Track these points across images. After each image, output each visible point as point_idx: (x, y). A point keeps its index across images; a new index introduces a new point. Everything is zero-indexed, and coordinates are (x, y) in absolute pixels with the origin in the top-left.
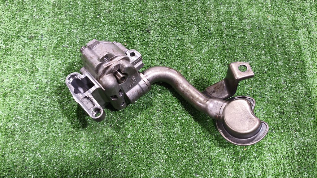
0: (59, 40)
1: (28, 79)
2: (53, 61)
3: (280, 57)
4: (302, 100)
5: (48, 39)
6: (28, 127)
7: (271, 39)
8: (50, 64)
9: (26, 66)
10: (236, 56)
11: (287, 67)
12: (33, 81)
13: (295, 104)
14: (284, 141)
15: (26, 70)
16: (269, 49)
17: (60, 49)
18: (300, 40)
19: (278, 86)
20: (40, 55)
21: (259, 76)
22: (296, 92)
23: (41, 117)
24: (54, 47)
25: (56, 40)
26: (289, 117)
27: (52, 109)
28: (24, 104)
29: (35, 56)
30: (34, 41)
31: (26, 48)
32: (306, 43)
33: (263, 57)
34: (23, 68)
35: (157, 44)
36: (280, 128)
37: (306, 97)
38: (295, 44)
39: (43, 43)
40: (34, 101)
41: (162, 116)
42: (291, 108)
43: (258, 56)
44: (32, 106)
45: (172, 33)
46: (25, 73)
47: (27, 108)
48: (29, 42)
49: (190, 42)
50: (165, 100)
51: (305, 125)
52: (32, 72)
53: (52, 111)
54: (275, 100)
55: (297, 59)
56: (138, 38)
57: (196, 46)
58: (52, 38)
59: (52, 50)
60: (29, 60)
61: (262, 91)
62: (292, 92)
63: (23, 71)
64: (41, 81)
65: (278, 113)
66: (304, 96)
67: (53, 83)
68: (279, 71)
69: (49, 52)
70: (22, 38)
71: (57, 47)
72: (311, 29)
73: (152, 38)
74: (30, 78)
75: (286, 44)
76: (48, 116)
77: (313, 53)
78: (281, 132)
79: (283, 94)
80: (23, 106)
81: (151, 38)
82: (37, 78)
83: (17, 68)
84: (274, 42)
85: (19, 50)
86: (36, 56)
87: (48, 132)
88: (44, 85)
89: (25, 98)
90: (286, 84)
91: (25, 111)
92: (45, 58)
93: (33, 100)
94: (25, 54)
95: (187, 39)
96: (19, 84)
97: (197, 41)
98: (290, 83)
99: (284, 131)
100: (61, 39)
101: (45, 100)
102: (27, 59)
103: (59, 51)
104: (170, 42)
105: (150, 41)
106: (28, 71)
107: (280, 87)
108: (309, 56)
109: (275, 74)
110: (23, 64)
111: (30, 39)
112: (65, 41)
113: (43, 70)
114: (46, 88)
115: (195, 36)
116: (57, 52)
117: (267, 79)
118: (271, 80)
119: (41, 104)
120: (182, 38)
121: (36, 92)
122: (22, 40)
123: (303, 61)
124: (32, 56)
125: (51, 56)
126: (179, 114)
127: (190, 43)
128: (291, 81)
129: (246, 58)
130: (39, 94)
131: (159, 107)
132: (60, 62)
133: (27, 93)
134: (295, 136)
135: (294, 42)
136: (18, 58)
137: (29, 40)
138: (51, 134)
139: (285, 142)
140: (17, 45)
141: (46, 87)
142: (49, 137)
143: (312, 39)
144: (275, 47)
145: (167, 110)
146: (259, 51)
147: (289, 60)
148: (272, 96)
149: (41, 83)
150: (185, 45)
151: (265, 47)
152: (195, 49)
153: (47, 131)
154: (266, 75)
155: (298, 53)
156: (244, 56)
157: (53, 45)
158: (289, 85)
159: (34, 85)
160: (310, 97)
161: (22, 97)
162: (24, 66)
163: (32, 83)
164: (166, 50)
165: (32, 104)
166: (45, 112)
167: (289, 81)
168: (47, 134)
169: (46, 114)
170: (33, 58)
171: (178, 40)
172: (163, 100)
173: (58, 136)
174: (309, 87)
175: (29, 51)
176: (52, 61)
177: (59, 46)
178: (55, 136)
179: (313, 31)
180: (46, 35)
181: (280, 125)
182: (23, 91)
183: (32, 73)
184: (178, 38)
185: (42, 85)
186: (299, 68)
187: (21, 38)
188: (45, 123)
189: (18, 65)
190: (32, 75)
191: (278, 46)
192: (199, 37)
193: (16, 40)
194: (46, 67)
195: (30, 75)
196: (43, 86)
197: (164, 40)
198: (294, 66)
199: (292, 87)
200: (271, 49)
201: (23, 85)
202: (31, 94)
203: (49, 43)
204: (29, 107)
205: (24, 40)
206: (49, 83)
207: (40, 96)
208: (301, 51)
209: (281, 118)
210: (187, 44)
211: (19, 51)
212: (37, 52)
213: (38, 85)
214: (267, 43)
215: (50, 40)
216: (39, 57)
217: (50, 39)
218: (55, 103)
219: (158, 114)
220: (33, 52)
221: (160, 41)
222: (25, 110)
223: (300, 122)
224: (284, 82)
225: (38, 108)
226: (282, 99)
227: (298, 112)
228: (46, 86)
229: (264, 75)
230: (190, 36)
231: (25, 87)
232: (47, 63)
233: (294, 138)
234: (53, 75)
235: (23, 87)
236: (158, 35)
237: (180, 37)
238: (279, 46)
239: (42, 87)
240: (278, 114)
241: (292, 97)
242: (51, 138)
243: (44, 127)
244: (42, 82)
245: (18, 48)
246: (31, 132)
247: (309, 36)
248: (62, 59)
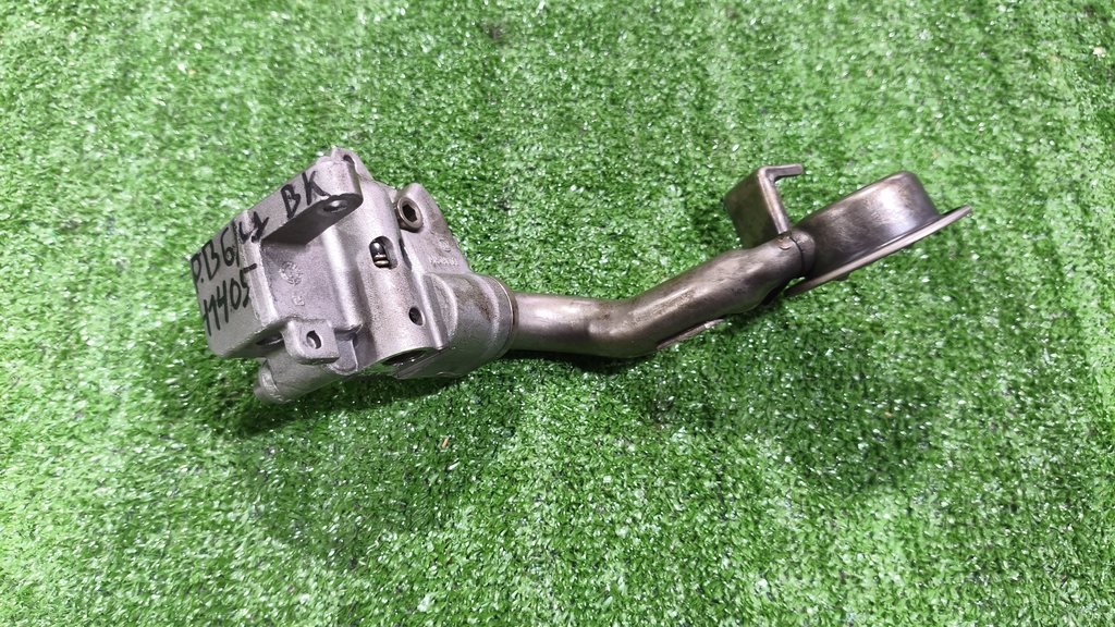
0: (173, 238)
1: (48, 382)
2: (146, 313)
3: (985, 295)
4: (1079, 457)
5: (130, 234)
6: (32, 568)
7: (950, 234)
8: (133, 324)
9: (44, 331)
10: (825, 293)
11: (1017, 332)
12: (64, 389)
13: (1055, 473)
14: (1025, 615)
15: (43, 348)
16: (943, 271)
17: (173, 271)
18: (1056, 235)
19: (986, 404)
20: (97, 293)
21: (913, 369)
22: (1057, 426)
23: (86, 529)
24: (152, 264)
25: (162, 237)
26: (1038, 523)
27: (132, 495)
28: (24, 478)
29: (79, 296)
30: (82, 241)
31: (47, 264)
32: (1075, 248)
33: (924, 297)
34: (31, 340)
35: (534, 249)
36: (1006, 565)
37: (1094, 443)
38: (1037, 251)
39: (111, 246)
40: (62, 466)
41: (552, 523)
42: (1042, 488)
43: (905, 293)
44: (53, 483)
45: (590, 211)
46: (36, 359)
47: (33, 494)
48: (62, 242)
49: (655, 242)
50: (567, 460)
51: (1101, 551)
52: (65, 355)
53: (129, 502)
54: (980, 456)
55: (1050, 303)
56: (466, 230)
57: (679, 259)
58: (145, 229)
59: (146, 274)
60: (55, 308)
61: (928, 423)
62: (1041, 428)
63: (32, 352)
64: (94, 388)
65: (993, 506)
66: (1087, 441)
67: (142, 394)
68: (987, 349)
69: (131, 280)
70: (37, 227)
71: (162, 264)
72: (1090, 198)
73: (517, 230)
74: (54, 376)
75: (1005, 250)
76: (114, 523)
77: (1104, 282)
78: (1013, 581)
79: (1008, 434)
80: (17, 486)
81: (513, 228)
82: (81, 376)
83: (7, 338)
84: (961, 243)
85: (22, 272)
86: (84, 294)
87: (109, 588)
88: (107, 404)
89: (30, 454)
90: (1018, 397)
91: (27, 505)
92: (115, 302)
93: (59, 460)
94: (44, 288)
95: (643, 233)
96: (10, 398)
97: (680, 241)
98: (1030, 394)
99: (1022, 575)
100: (179, 235)
101: (104, 462)
102: (49, 306)
103: (168, 276)
104: (582, 244)
105: (511, 240)
106: (49, 352)
107: (994, 409)
108: (1091, 292)
109: (972, 361)
110: (32, 324)
111: (64, 231)
112: (194, 239)
113: (106, 348)
114: (113, 415)
115: (675, 223)
116: (161, 279)
117: (944, 378)
118: (962, 384)
119: (92, 476)
120: (625, 230)
121: (72, 430)
122: (34, 237)
123: (1072, 312)
124: (67, 294)
125: (141, 295)
126: (618, 513)
127: (656, 247)
128: (1032, 384)
129: (862, 302)
130: (85, 439)
131: (541, 488)
132: (171, 316)
133: (38, 434)
134: (1065, 596)
135: (1035, 244)
136: (13, 301)
137: (61, 238)
138: (119, 594)
139: (1028, 620)
140: (15, 253)
141: (111, 410)
142: (112, 609)
143: (1098, 232)
144: (966, 262)
145: (573, 499)
146: (910, 276)
147: (1021, 310)
148: (969, 441)
149: (95, 395)
150: (635, 255)
151: (929, 260)
152: (673, 270)
153: (105, 584)
154: (940, 363)
155: (1053, 283)
156: (856, 294)
157: (149, 255)
158: (1029, 400)
159: (67, 404)
160: (1109, 443)
161: (19, 449)
162: (37, 333)
163: (59, 396)
164: (570, 272)
165: (53, 475)
166: (102, 507)
167: (1025, 384)
168: (107, 594)
169: (105, 517)
170: (71, 302)
171: (613, 236)
172: (556, 458)
173: (147, 604)
174: (1100, 406)
175: (58, 276)
176: (140, 314)
177: (171, 260)
178: (136, 605)
179: (1096, 204)
180: (126, 220)
181: (1006, 555)
182: (24, 425)
183: (65, 359)
184: (610, 231)
185: (98, 402)
186: (1060, 338)
187: (33, 227)
188: (100, 550)
189: (11, 329)
190: (63, 364)
191: (975, 257)
192: (689, 228)
193: (11, 235)
194: (118, 337)
195: (55, 366)
196: (102, 407)
197: (561, 238)
198: (1040, 328)
199: (1038, 407)
200: (951, 269)
201: (25, 402)
202: (52, 438)
203: (136, 248)
204: (41, 490)
205: (42, 235)
206: (125, 397)
207: (86, 444)
208: (1061, 274)
209: (1008, 527)
210: (644, 251)
211: (19, 276)
212: (86, 282)
213: (82, 404)
214: (935, 248)
215: (139, 237)
216: (95, 298)
217: (137, 234)
218: (141, 473)
219: (537, 515)
220: (73, 279)
221: (545, 242)
222: (27, 501)
223: (1079, 543)
224: (1009, 389)
225: (74, 492)
226: (1007, 454)
227: (1068, 501)
228: (112, 406)
229: (932, 365)
230: (656, 223)
231: (32, 410)
232: (121, 320)
233: (1063, 603)
234: (141, 367)
235: (24, 411)
236: (538, 220)
237: (619, 225)
238: (979, 259)
239: (96, 413)
240: (994, 510)
241: (1042, 445)
242: (120, 612)
243: (94, 565)
244: (97, 392)
245: (17, 266)
246: (42, 588)
247: (1084, 222)
248: (179, 305)
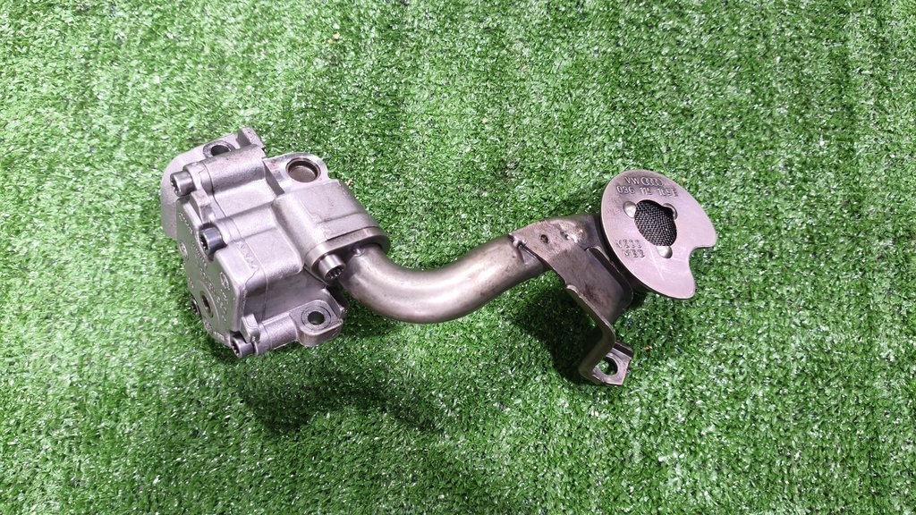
0: (157, 20)
1: (71, 124)
2: (138, 76)
3: (780, 91)
4: (831, 221)
5: (127, 17)
6: (64, 252)
7: (761, 39)
8: (129, 84)
9: (67, 87)
10: (650, 83)
11: (800, 121)
12: (82, 130)
13: (808, 231)
14: (763, 333)
15: (67, 100)
16: (749, 69)
17: (157, 46)
18: (850, 45)
19: (765, 177)
20: (104, 60)
21: (710, 146)
22: (817, 196)
23: (99, 228)
24: (142, 40)
25: (150, 19)
26: (788, 268)
27: (129, 207)
28: (56, 191)
29: (91, 62)
30: (92, 22)
31: (68, 38)
32: (865, 55)
33: (730, 89)
34: (58, 94)
35: (425, 38)
36: (755, 296)
37: (846, 211)
38: (831, 55)
39: (114, 25)
40: (82, 184)
41: (422, 244)
42: (796, 243)
43: (715, 86)
44: (76, 195)
45: (472, 8)
46: (62, 108)
47: (63, 202)
48: (78, 21)
49: (520, 36)
50: (435, 201)
51: (833, 292)
52: (82, 105)
53: (127, 211)
54: (751, 215)
55: (833, 99)
56: (374, 21)
57: (538, 51)
58: (137, 13)
59: (138, 47)
60: (75, 70)
61: (715, 188)
62: (805, 197)
63: (60, 102)
64: (103, 130)
65: (755, 252)
66: (841, 209)
67: (136, 136)
68: (773, 133)
69: (128, 52)
70: (60, 9)
71: (150, 40)
72: (887, 13)
73: (413, 22)
74: (75, 120)
75: (805, 54)
76: (117, 225)
77: (883, 84)
78: (759, 308)
79: (776, 201)
80: (53, 196)
81: (409, 21)
82: (94, 121)
83: (42, 91)
84: (768, 48)
85: (51, 43)
86: (95, 61)
87: (113, 268)
88: (112, 142)
89: (59, 174)
90: (791, 172)
91: (59, 210)
92: (116, 68)
93: (80, 180)
94: (67, 56)
95: (513, 32)
96: (45, 135)
97: (540, 36)
98: (801, 170)
99: (767, 304)
100: (162, 18)
101: (110, 183)
102: (70, 69)
103: (154, 50)
104: (463, 35)
105: (408, 30)
106: (71, 102)
107: (769, 180)
108: (871, 92)
109: (759, 142)
110: (60, 82)
111: (79, 13)
112: (172, 21)
113: (111, 101)
114: (116, 150)
115: (537, 21)
116: (149, 51)
117: (733, 154)
118: (747, 159)
119: (102, 192)
120: (498, 25)
121: (88, 159)
122: (58, 17)
123: (849, 108)
124: (83, 61)
125: (134, 63)
126: (470, 240)
127: (521, 40)
128: (804, 163)
129: (679, 91)
130: (97, 165)
131: (416, 219)
132: (157, 80)
133: (65, 161)
134: (798, 321)
135: (831, 50)
136: (45, 64)
137: (78, 17)
138: (120, 273)
139: (765, 336)
140: (45, 28)
141: (115, 146)
142: (116, 282)
143: (887, 42)
144: (769, 62)
145: (438, 228)
146: (722, 71)
147: (807, 104)
148: (745, 203)
149: (103, 135)
150: (504, 46)
151: (739, 59)
152: (532, 59)
153: (111, 265)
154: (732, 142)
155: (839, 83)
156: (675, 84)
157: (141, 32)
158: (799, 175)
159: (84, 141)
160: (857, 212)
161: (53, 171)
162: (62, 89)
163: (79, 134)
164: (451, 58)
165: (76, 190)
166: (109, 214)
167: (799, 163)
168: (112, 272)
169: (111, 220)
170: (86, 66)
171: (487, 29)
172: (429, 199)
173: (139, 281)
174: (856, 183)
175: (78, 47)
176: (134, 77)
177: (156, 38)
178: (131, 281)
179: (892, 18)
180: (124, 6)
181: (757, 289)
182: (56, 154)
183: (82, 108)
184: (486, 26)
185: (105, 140)
186: (835, 127)
187: (57, 9)
188: (108, 243)
189: (44, 85)
190: (81, 112)
191: (778, 58)
192: (548, 25)
193: (42, 15)
194: (119, 94)
195: (75, 114)
196: (108, 144)
197: (447, 30)
198: (821, 119)
199: (805, 181)
200: (755, 68)
201: (55, 138)
202: (74, 164)
203: (131, 28)
204: (68, 200)
205: (63, 15)
206: (124, 137)
207: (98, 170)
208: (848, 76)
209: (763, 269)
210: (511, 44)
211: (49, 46)
212: (96, 52)
213: (95, 141)
214: (745, 49)
215: (133, 19)
216: (102, 64)
217: (132, 17)
218: (136, 192)
219: (412, 238)
220: (86, 49)
221: (434, 33)
222: (59, 207)
223: (816, 284)
224: (786, 166)
225: (90, 203)
226: (773, 215)
227: (814, 254)
228: (115, 143)
229: (726, 143)
230: (523, 20)
231: (60, 144)
232: (121, 81)
233: (793, 326)
234: (135, 116)
235: (55, 144)
236: (430, 14)
237: (494, 21)
238: (781, 61)
239: (104, 148)
240: (755, 256)
241: (803, 210)
242: (121, 284)
243: (102, 253)
244: (105, 133)
245: (47, 38)
246: (70, 265)
247: (878, 33)
248: (161, 71)
